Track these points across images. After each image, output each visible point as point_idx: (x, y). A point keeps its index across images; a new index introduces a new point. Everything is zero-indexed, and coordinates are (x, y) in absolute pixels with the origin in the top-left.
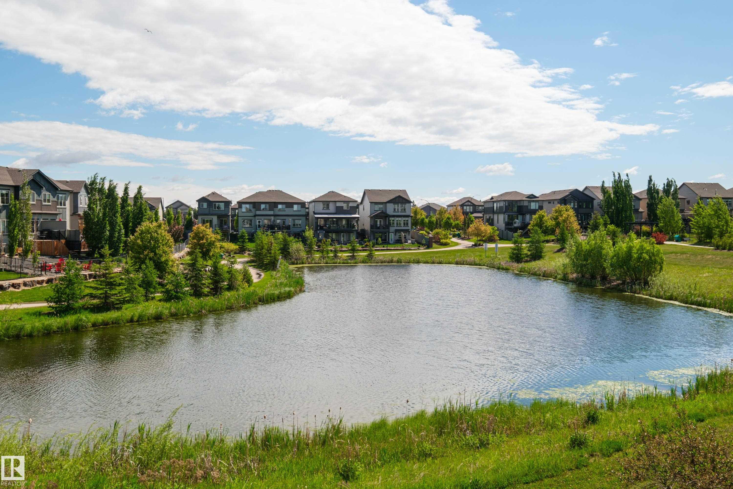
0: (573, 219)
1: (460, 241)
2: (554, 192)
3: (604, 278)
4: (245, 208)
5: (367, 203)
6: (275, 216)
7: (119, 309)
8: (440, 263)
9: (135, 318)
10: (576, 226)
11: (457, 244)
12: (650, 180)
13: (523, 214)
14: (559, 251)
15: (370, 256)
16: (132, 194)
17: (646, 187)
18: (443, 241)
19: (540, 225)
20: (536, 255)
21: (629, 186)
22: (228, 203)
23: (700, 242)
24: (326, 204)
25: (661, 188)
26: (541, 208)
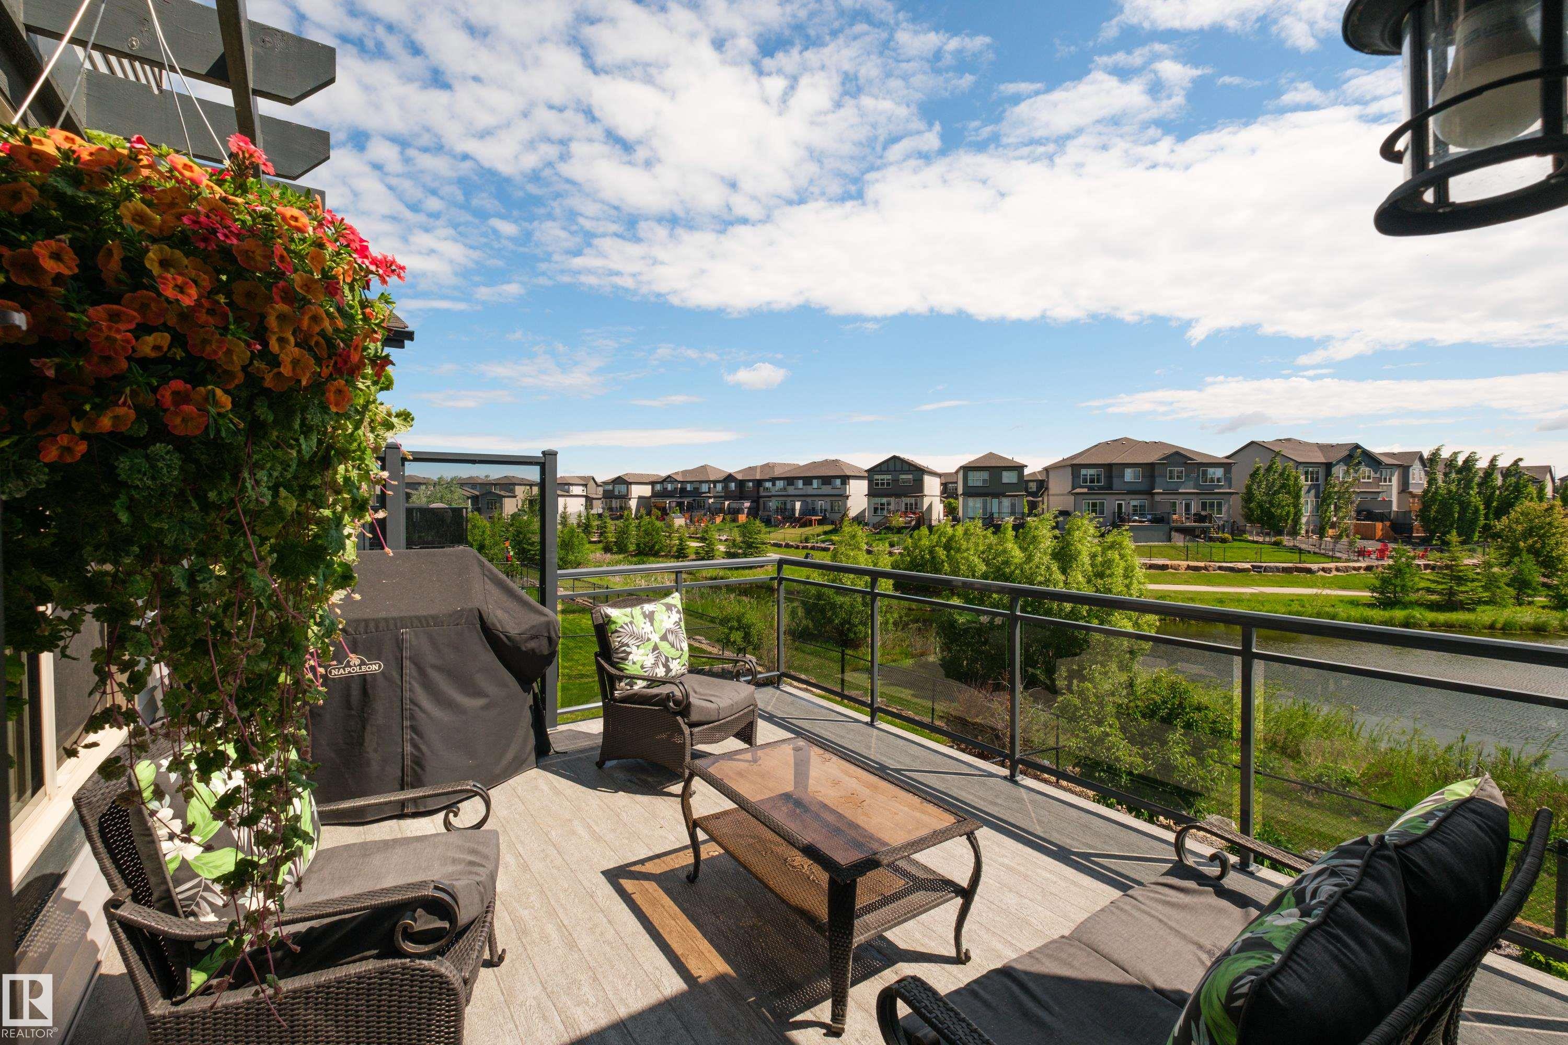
7: (1471, 610)
9: (1499, 625)
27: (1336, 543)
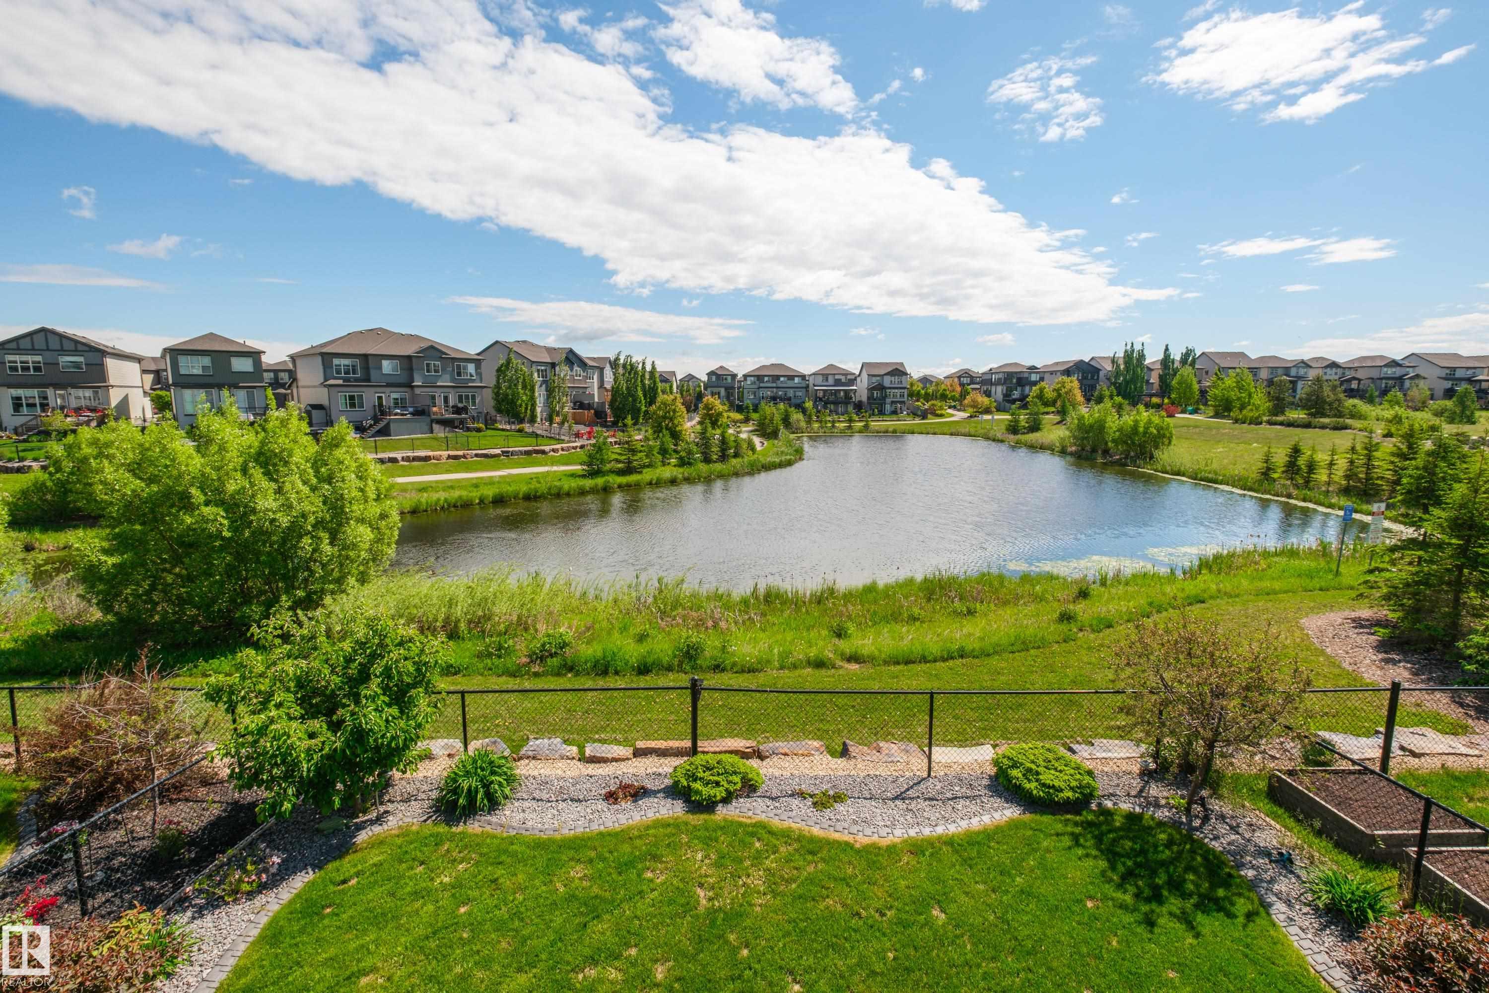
0: (1077, 391)
1: (955, 412)
2: (1057, 364)
3: (1106, 452)
4: (749, 380)
5: (865, 376)
6: (777, 388)
7: (640, 473)
8: (935, 434)
10: (1079, 397)
11: (953, 415)
12: (1167, 349)
13: (1023, 386)
14: (1058, 423)
15: (866, 427)
16: (648, 368)
17: (1161, 356)
18: (939, 412)
19: (1040, 396)
20: (1035, 427)
21: (1142, 356)
22: (734, 376)
23: (1217, 415)
24: (826, 377)
25: (1178, 358)
26: (1042, 379)
27: (560, 428)
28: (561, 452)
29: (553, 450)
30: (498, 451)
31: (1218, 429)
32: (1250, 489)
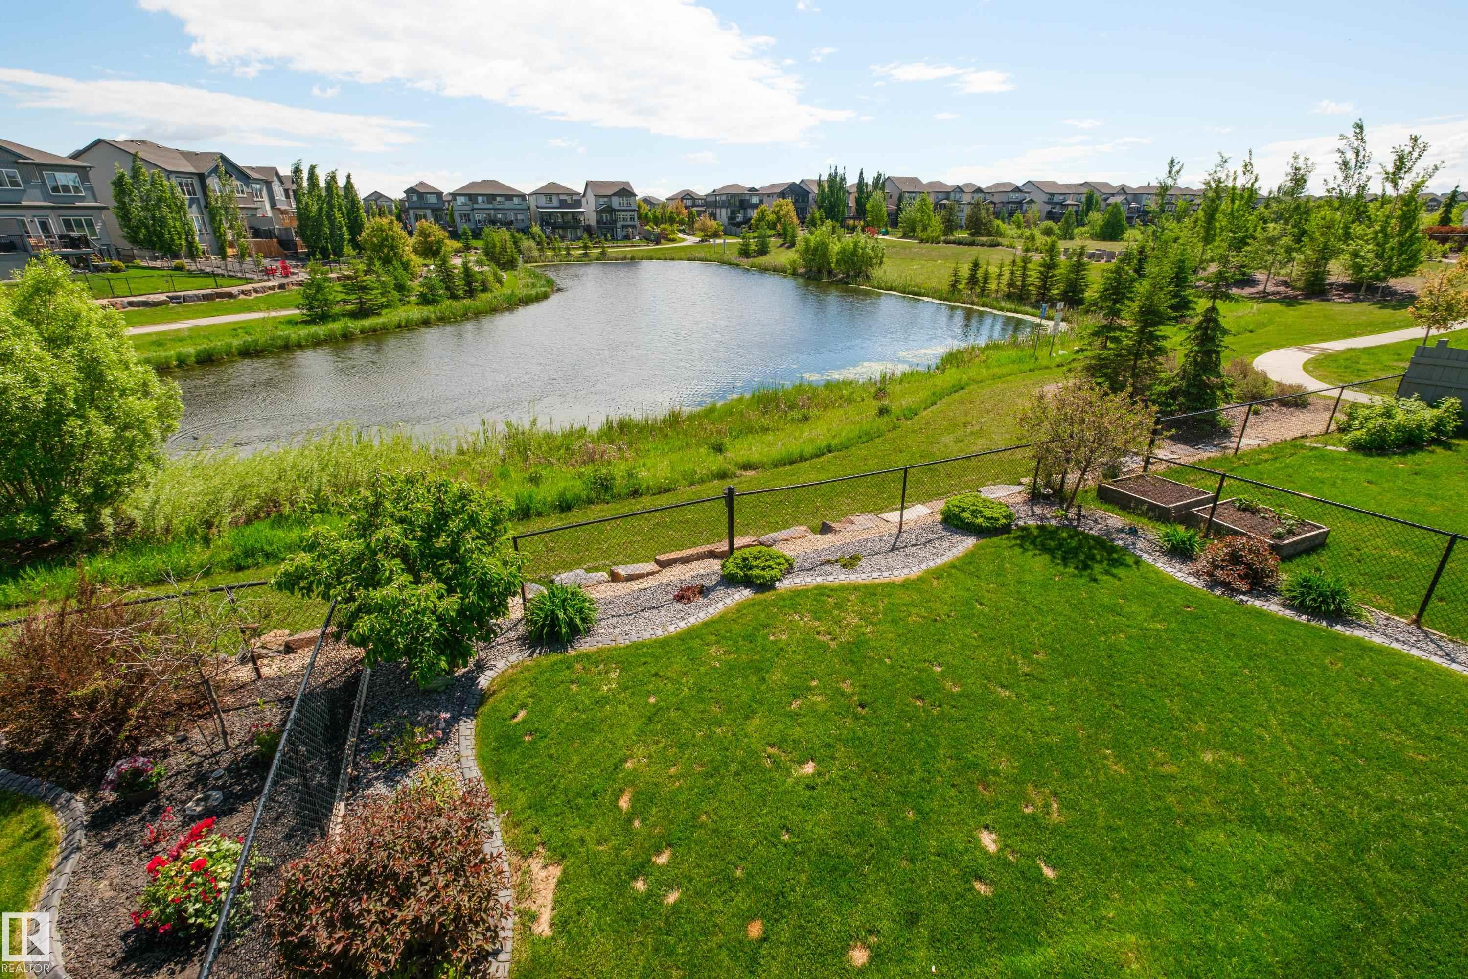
0: (793, 214)
1: (685, 237)
2: (773, 186)
3: (830, 272)
4: (460, 200)
5: (591, 196)
6: (495, 210)
7: (379, 314)
8: (672, 259)
9: (403, 324)
10: (796, 221)
11: (684, 240)
12: (861, 173)
13: (745, 209)
14: (781, 246)
15: (603, 253)
16: (341, 182)
17: (856, 181)
18: (671, 237)
19: (762, 218)
20: (763, 251)
21: (843, 179)
22: (439, 194)
23: (905, 236)
24: (549, 196)
25: (870, 182)
26: (761, 202)
27: (241, 263)
28: (254, 295)
29: (243, 292)
30: (163, 297)
31: (910, 248)
32: (945, 300)
